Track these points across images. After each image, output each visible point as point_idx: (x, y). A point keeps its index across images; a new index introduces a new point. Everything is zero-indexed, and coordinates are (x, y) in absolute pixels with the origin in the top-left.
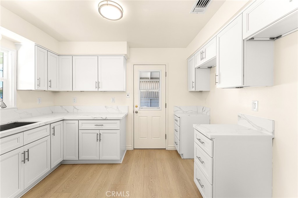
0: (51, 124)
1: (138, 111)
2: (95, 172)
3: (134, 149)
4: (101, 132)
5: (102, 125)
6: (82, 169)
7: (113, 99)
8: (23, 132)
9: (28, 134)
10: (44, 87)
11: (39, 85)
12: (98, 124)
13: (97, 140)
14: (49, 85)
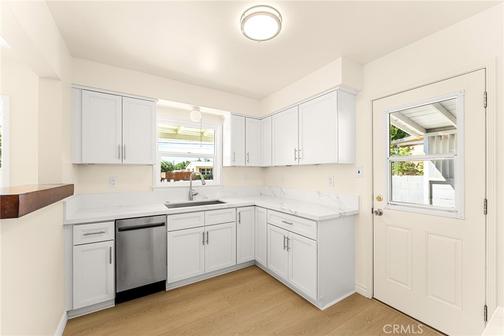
0: (238, 209)
1: (384, 211)
2: (274, 298)
3: (373, 298)
4: (291, 235)
5: (291, 224)
6: (266, 283)
7: (330, 179)
8: (205, 211)
9: (210, 215)
10: (240, 162)
11: (234, 160)
12: (287, 221)
13: (285, 247)
14: (247, 160)
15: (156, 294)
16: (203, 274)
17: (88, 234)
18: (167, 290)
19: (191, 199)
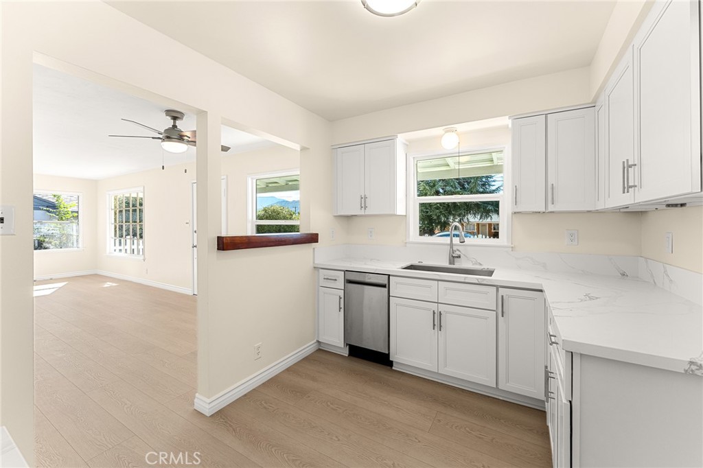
8: (438, 280)
15: (373, 363)
16: (435, 373)
17: (327, 279)
18: (393, 368)
19: (452, 262)
